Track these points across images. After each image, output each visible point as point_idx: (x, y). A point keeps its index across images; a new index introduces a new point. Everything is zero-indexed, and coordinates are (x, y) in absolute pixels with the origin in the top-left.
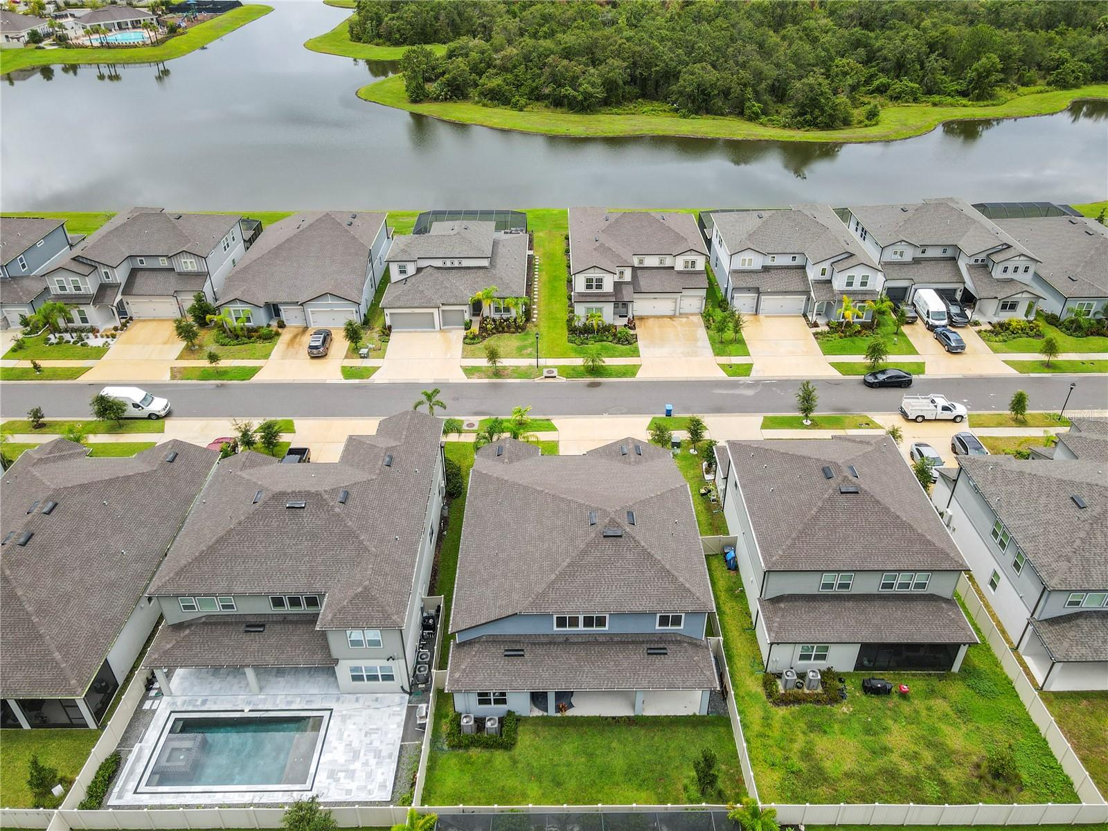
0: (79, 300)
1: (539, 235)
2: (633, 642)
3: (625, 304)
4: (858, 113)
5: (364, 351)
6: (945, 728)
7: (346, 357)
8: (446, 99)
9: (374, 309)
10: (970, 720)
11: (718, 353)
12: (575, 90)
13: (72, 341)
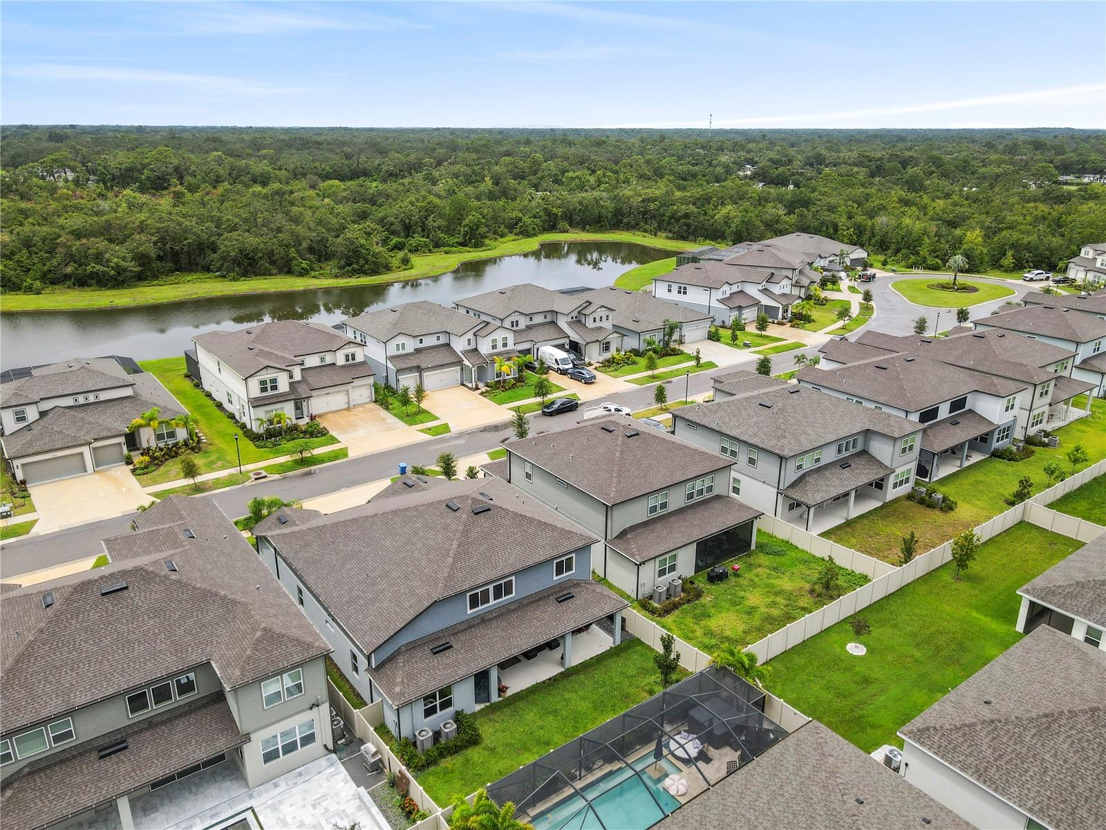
2: (540, 599)
3: (304, 403)
4: (393, 262)
6: (776, 582)
10: (785, 571)
11: (410, 423)
12: (104, 266)
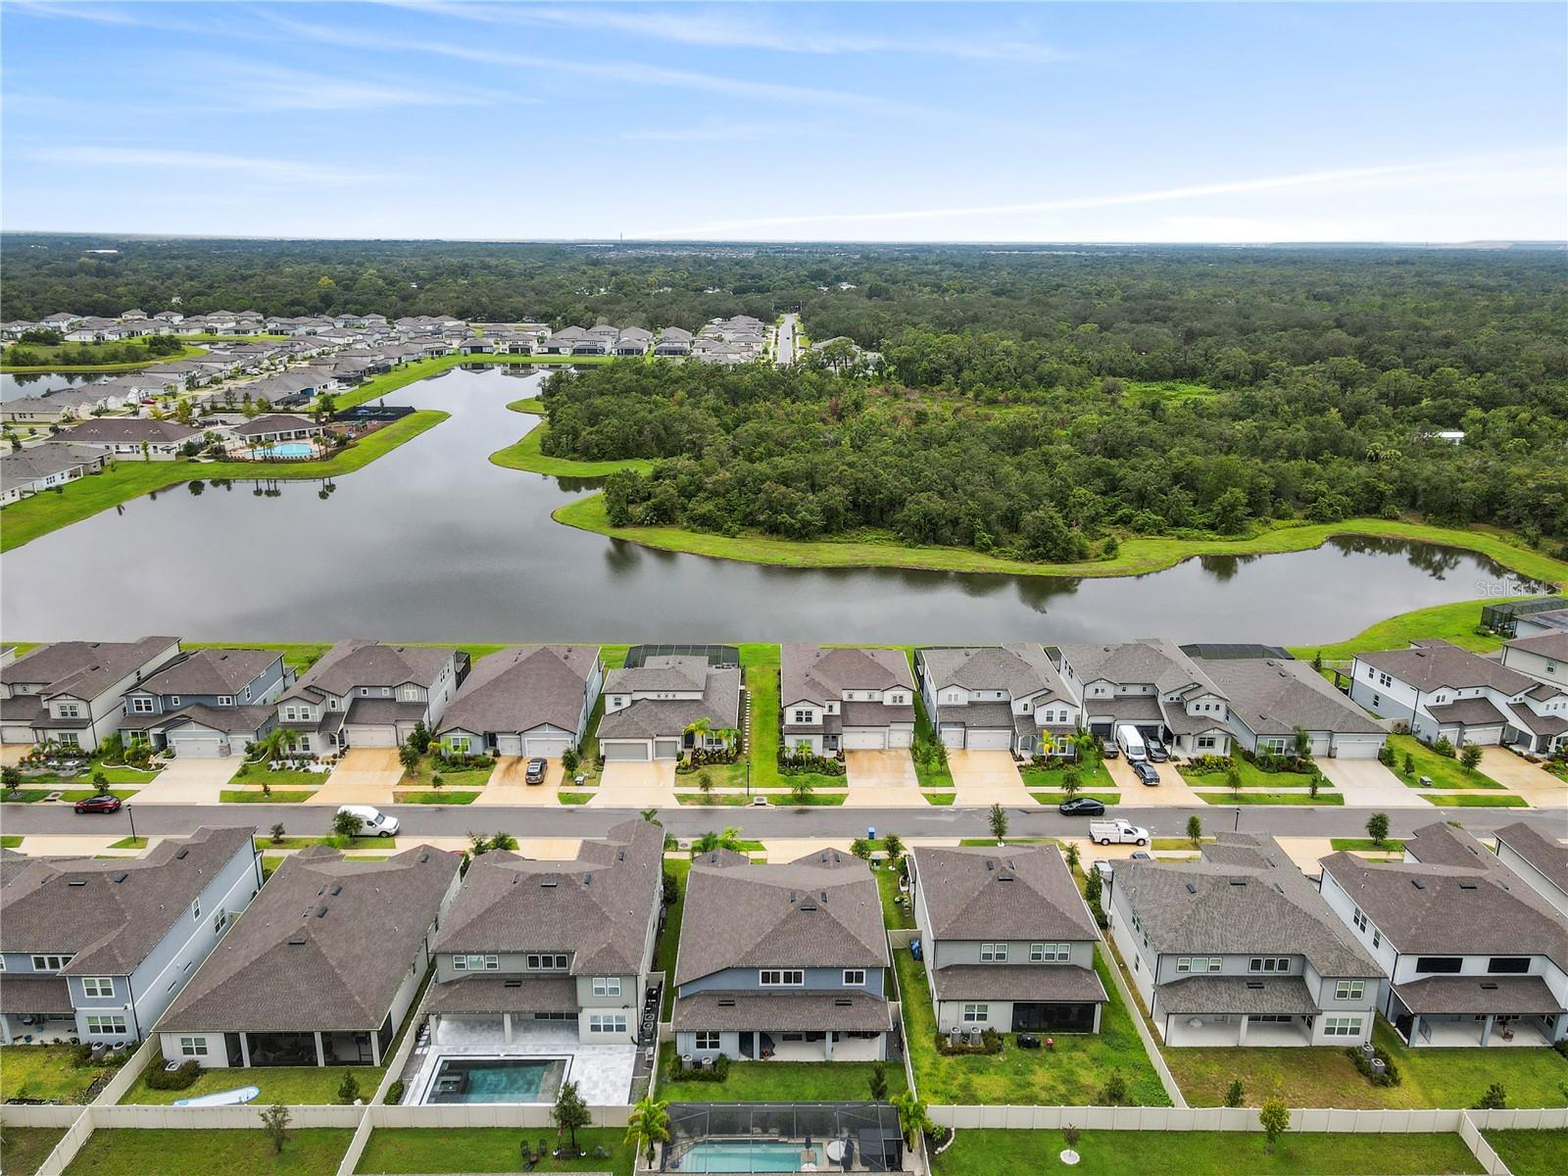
0: (306, 727)
1: (752, 670)
2: (823, 996)
3: (834, 737)
4: (1095, 546)
5: (580, 779)
7: (562, 784)
8: (651, 523)
9: (589, 740)
10: (1102, 1066)
11: (923, 783)
12: (793, 518)
13: (294, 768)
